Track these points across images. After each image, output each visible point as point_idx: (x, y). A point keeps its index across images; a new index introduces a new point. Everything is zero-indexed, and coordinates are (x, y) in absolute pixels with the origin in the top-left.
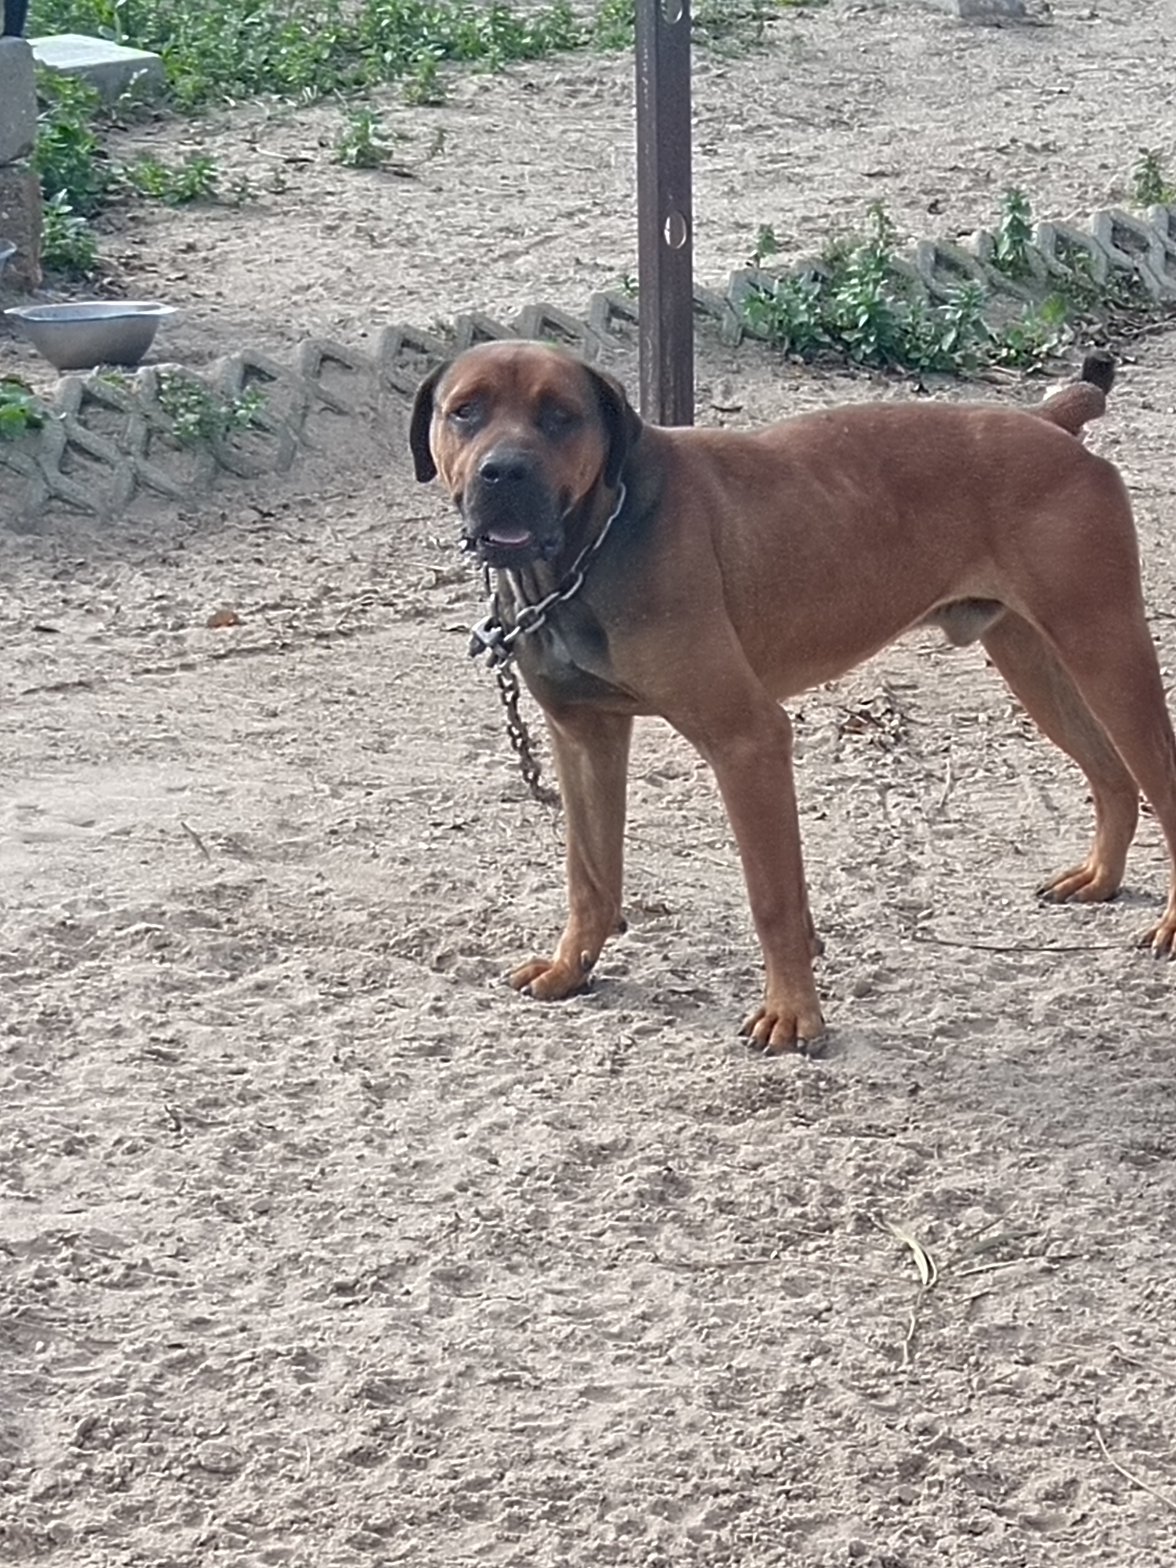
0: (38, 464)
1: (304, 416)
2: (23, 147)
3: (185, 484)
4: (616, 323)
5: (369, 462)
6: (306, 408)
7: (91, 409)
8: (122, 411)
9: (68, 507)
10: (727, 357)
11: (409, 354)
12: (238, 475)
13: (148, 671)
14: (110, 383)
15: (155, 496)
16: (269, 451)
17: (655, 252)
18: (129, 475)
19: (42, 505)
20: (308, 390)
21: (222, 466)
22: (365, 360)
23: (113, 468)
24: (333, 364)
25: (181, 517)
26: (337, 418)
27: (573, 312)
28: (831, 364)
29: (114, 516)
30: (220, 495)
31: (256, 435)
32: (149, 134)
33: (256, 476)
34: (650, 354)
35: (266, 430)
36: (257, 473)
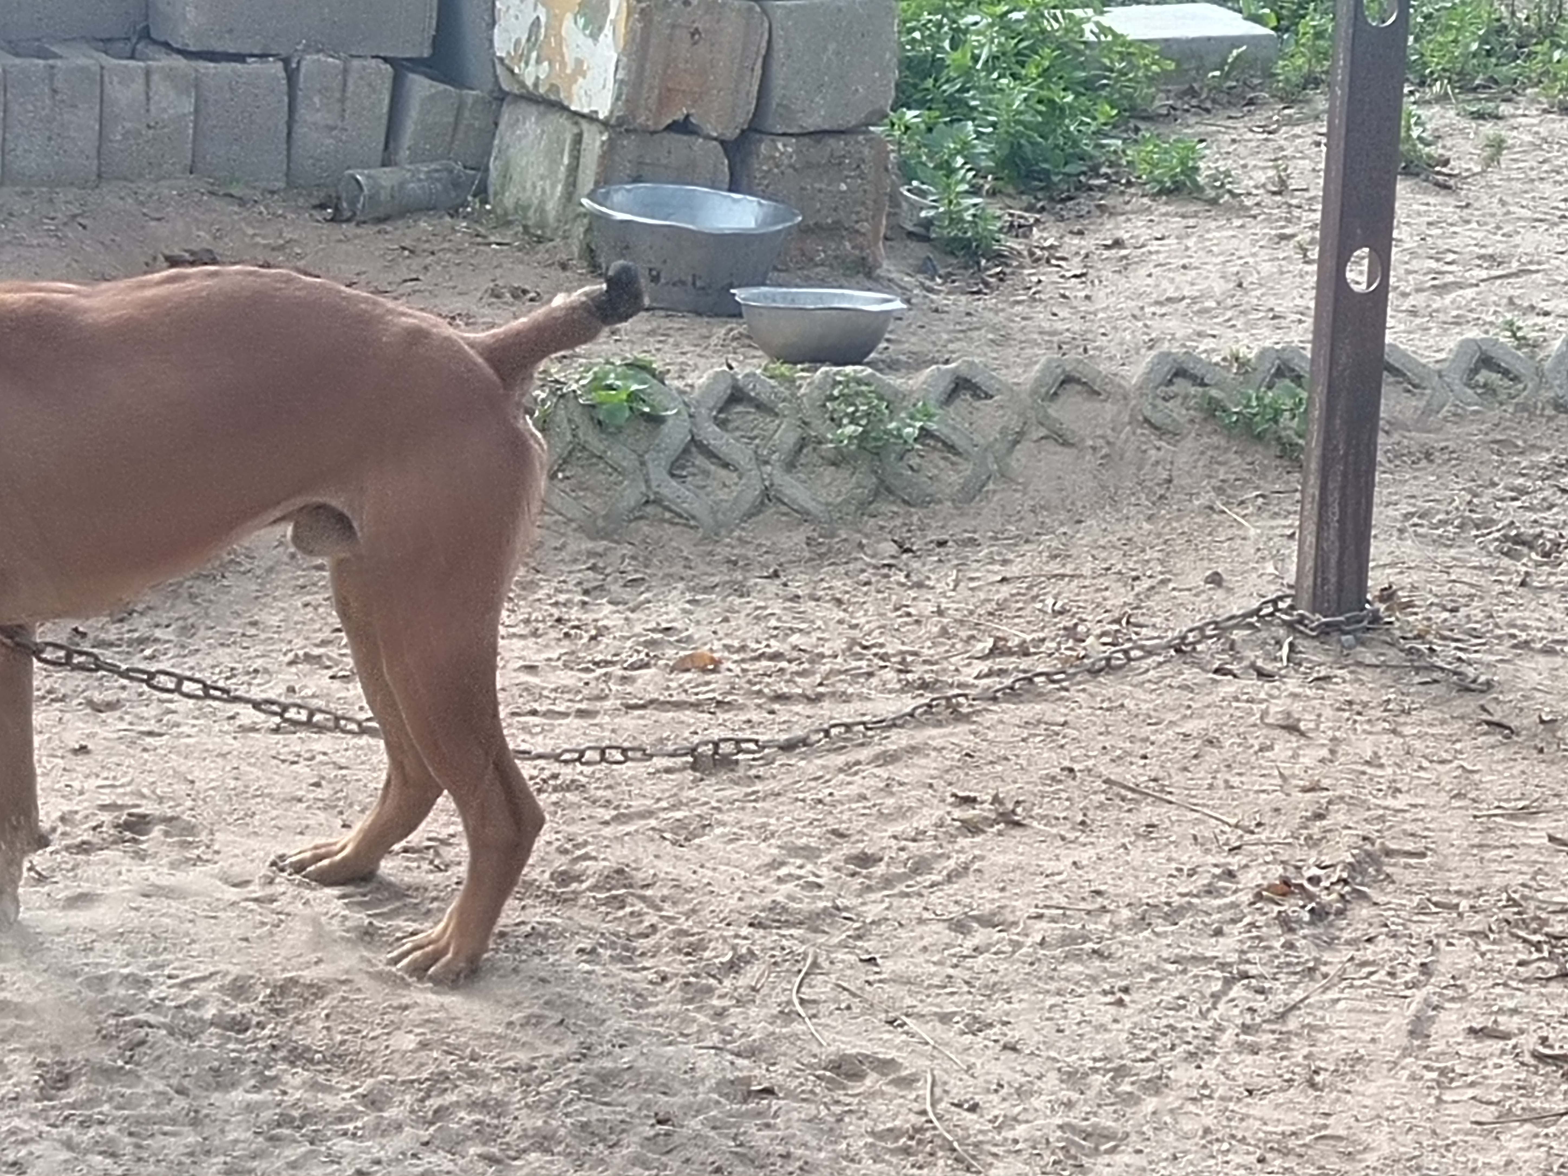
0: (643, 463)
1: (1016, 442)
3: (828, 504)
5: (1080, 504)
7: (740, 408)
8: (777, 415)
9: (668, 515)
11: (1181, 386)
12: (905, 502)
14: (772, 382)
15: (784, 514)
16: (954, 477)
17: (1331, 294)
18: (759, 487)
19: (631, 511)
20: (1031, 414)
21: (885, 489)
22: (1120, 386)
23: (740, 478)
24: (1079, 388)
25: (809, 541)
26: (1059, 449)
27: (1428, 358)
29: (723, 532)
30: (872, 521)
31: (945, 459)
33: (925, 504)
34: (1317, 413)
35: (958, 454)
36: (927, 501)
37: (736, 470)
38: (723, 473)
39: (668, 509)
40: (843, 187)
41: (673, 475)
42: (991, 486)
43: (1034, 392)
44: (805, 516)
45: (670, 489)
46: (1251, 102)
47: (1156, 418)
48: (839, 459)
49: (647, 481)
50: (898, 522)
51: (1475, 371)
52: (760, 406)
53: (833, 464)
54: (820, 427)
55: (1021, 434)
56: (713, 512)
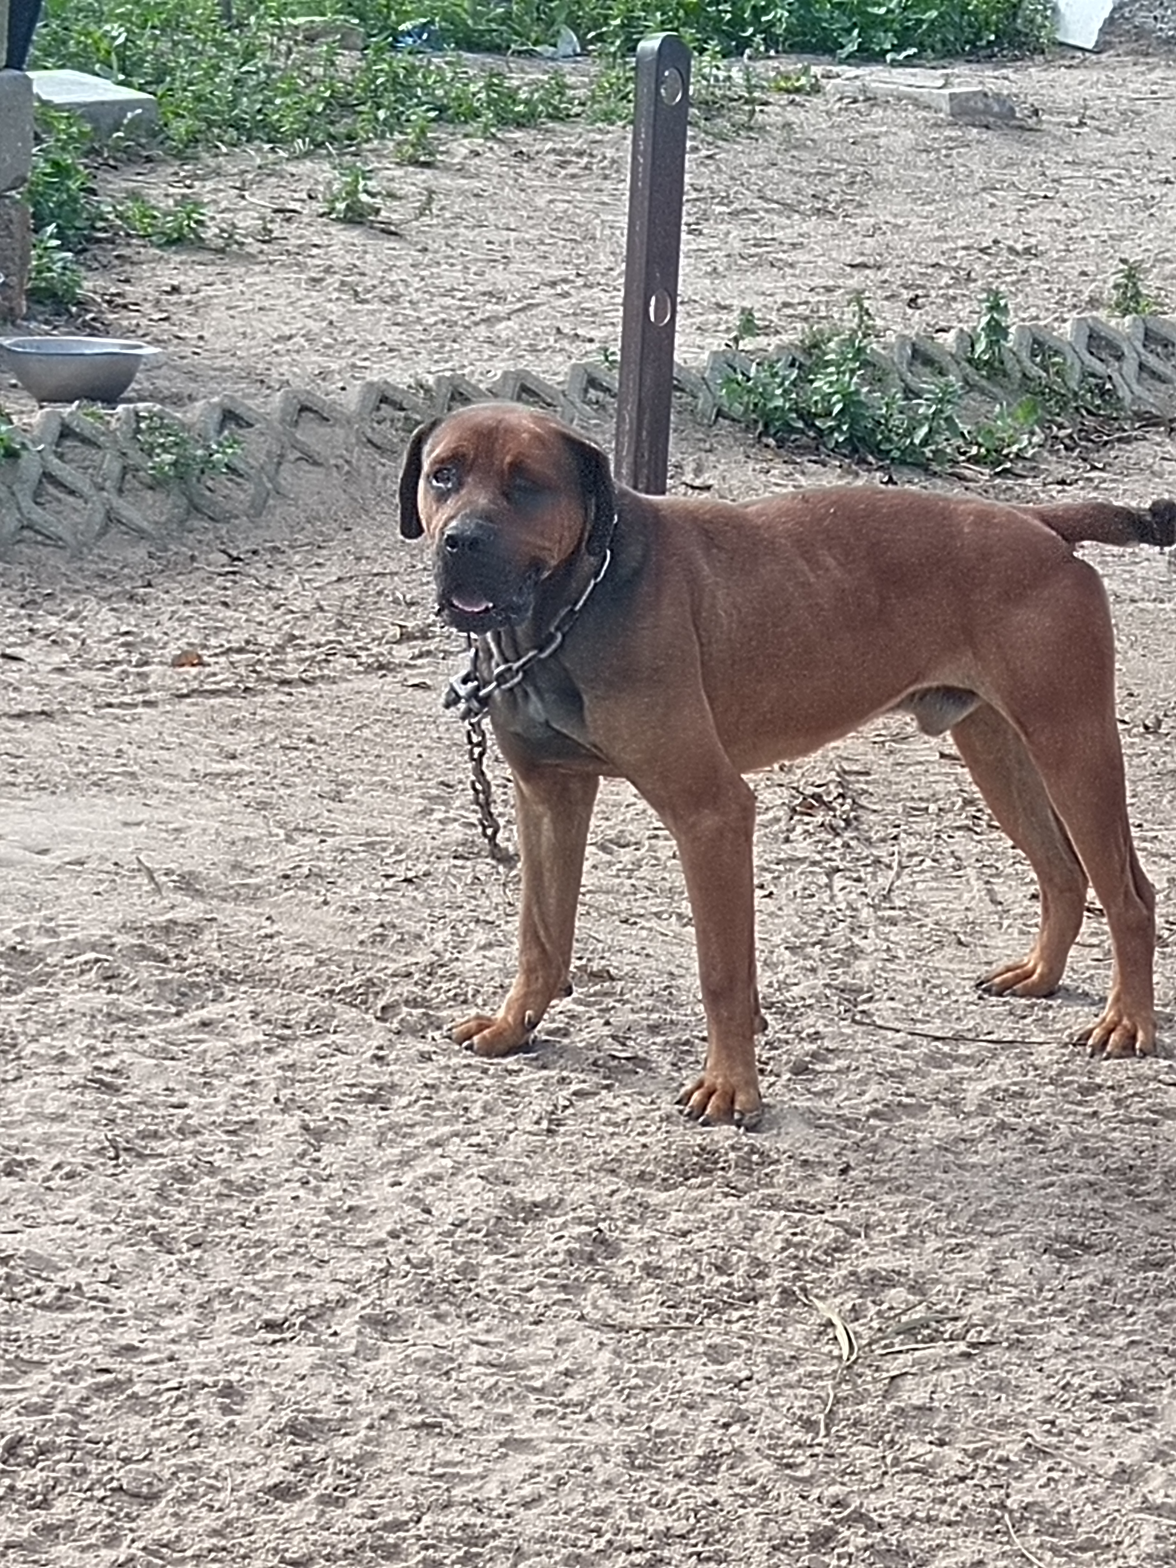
0: (13, 494)
1: (279, 464)
2: (16, 179)
3: (156, 523)
4: (593, 394)
5: (341, 514)
6: (282, 456)
7: (68, 443)
8: (99, 447)
9: (39, 538)
10: (700, 435)
11: (386, 410)
12: (211, 518)
13: (110, 705)
14: (89, 419)
15: (126, 533)
16: (242, 496)
17: (639, 327)
18: (103, 511)
19: (13, 535)
20: (284, 439)
21: (194, 508)
22: (342, 413)
23: (86, 502)
24: (311, 415)
25: (151, 555)
26: (311, 468)
27: (552, 381)
28: (803, 450)
29: (85, 550)
30: (191, 536)
31: (230, 480)
32: (139, 174)
33: (227, 520)
34: (627, 427)
35: (241, 476)
36: (227, 517)
37: (81, 496)
38: (71, 499)
39: (38, 532)
41: (37, 503)
42: (271, 502)
43: (282, 421)
44: (142, 534)
45: (37, 515)
47: (376, 439)
48: (155, 484)
49: (19, 509)
51: (586, 391)
53: (151, 488)
56: (75, 534)
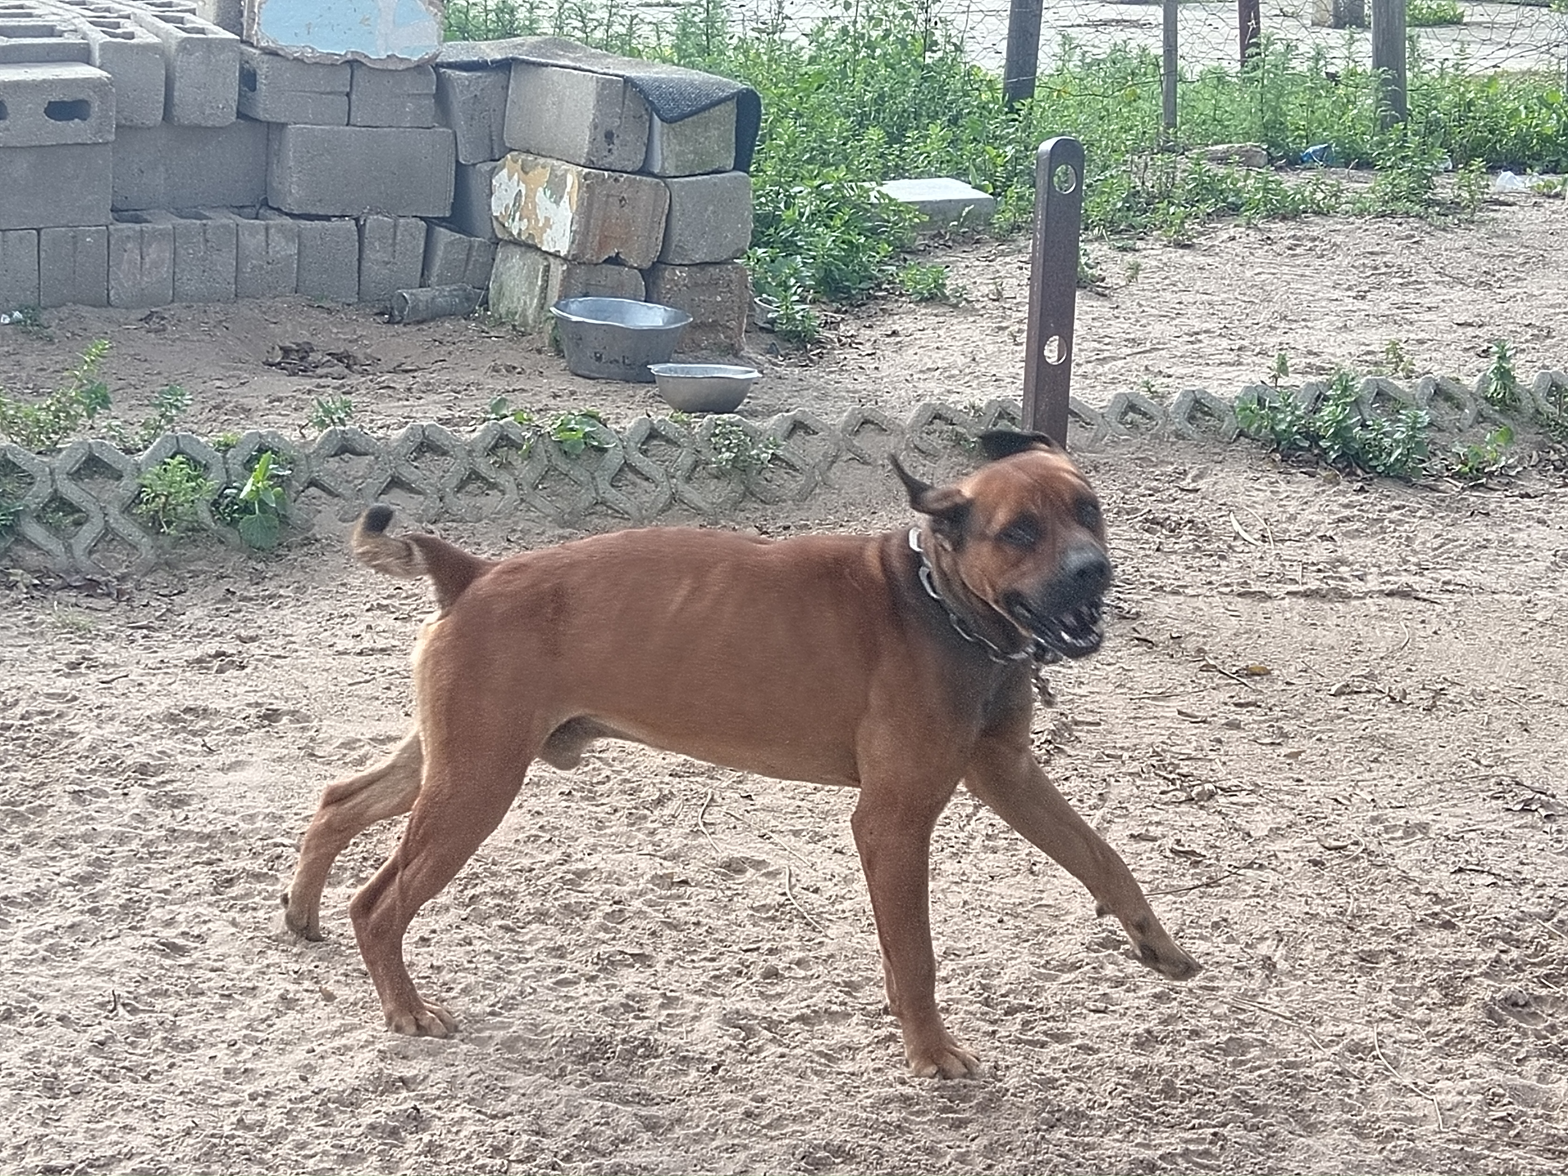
0: (593, 479)
1: (833, 462)
2: (737, 251)
3: (713, 503)
7: (653, 442)
8: (679, 446)
9: (609, 512)
11: (937, 425)
12: (761, 501)
15: (686, 510)
16: (794, 485)
17: (1035, 365)
18: (669, 493)
19: (587, 508)
20: (842, 444)
21: (749, 493)
22: (899, 426)
23: (656, 487)
24: (871, 427)
26: (861, 466)
28: (1300, 463)
31: (787, 473)
33: (776, 503)
35: (796, 470)
36: (777, 501)
37: (654, 482)
38: (646, 484)
39: (609, 507)
40: (719, 299)
41: (613, 486)
42: (817, 491)
43: (843, 430)
44: (699, 512)
45: (611, 494)
46: (978, 241)
47: (922, 446)
48: (720, 475)
49: (596, 490)
50: (758, 514)
51: (1125, 413)
52: (668, 441)
53: (716, 477)
54: (707, 454)
55: (836, 457)
56: (640, 510)
